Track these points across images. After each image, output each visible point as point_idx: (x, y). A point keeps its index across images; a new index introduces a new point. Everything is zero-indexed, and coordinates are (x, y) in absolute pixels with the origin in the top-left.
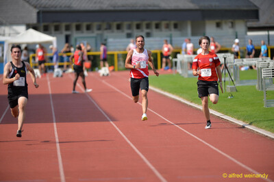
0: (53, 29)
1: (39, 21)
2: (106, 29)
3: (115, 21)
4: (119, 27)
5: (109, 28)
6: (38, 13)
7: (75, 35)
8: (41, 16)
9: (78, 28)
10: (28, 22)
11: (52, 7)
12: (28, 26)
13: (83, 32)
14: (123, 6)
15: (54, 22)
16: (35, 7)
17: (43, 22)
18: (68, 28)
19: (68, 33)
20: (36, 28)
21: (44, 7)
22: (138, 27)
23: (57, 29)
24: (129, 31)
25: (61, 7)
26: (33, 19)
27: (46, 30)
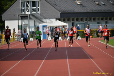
0: (67, 20)
1: (61, 17)
2: (89, 20)
3: (93, 17)
4: (94, 19)
5: (90, 20)
6: (61, 14)
7: (76, 22)
8: (62, 15)
9: (77, 20)
10: (56, 18)
11: (67, 11)
12: (57, 19)
13: (79, 22)
14: (96, 11)
15: (67, 17)
16: (60, 11)
17: (63, 17)
18: (73, 20)
19: (73, 22)
20: (60, 20)
21: (63, 11)
22: (102, 19)
23: (69, 20)
24: (98, 21)
25: (70, 11)
26: (59, 16)
27: (64, 21)
